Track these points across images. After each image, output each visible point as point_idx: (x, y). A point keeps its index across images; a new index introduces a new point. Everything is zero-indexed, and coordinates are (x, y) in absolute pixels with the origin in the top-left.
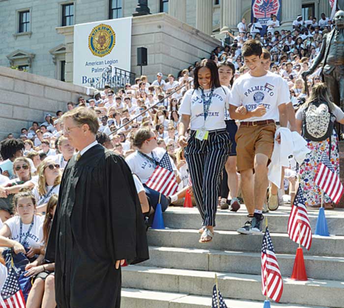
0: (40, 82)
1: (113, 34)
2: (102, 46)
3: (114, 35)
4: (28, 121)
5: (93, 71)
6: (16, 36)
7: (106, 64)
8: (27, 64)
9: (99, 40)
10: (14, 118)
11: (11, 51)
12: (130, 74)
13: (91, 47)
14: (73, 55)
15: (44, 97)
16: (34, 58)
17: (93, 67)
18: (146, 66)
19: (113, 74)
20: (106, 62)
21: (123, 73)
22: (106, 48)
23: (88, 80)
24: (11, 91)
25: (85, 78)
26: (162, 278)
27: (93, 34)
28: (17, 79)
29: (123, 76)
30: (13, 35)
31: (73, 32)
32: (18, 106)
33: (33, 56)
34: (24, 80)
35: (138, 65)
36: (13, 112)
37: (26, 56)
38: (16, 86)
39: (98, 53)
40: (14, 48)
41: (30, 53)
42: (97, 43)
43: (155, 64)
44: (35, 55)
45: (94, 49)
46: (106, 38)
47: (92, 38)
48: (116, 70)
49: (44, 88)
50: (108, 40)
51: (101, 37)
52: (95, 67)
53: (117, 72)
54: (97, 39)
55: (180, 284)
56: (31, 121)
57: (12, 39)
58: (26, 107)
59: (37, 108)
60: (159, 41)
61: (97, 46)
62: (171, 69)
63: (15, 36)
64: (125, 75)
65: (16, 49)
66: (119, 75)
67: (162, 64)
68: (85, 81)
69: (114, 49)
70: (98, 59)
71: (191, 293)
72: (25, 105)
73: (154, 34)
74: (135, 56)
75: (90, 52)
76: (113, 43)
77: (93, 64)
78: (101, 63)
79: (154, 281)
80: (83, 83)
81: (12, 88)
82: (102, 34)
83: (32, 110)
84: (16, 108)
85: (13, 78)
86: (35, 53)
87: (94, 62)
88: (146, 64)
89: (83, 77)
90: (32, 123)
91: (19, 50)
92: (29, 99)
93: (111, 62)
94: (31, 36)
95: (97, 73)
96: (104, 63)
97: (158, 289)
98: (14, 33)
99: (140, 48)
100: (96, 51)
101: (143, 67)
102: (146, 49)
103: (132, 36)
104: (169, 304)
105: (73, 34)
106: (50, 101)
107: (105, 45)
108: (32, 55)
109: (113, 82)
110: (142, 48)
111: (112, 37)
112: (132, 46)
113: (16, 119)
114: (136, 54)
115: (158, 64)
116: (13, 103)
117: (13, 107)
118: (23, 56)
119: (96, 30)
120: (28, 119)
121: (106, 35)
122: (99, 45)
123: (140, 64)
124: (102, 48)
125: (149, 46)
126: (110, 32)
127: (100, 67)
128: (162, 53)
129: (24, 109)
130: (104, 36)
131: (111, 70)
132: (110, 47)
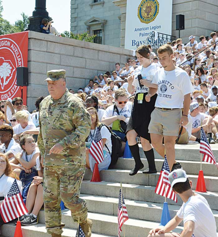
0: (94, 48)
1: (157, 4)
2: (148, 15)
3: (159, 5)
4: (85, 79)
5: (140, 35)
6: (92, 6)
7: (151, 29)
8: (101, 28)
9: (146, 9)
10: (74, 77)
11: (88, 18)
12: (171, 37)
13: (139, 16)
14: (125, 23)
15: (98, 60)
16: (106, 23)
17: (140, 32)
18: (184, 30)
19: (156, 38)
20: (151, 28)
21: (165, 36)
22: (151, 16)
23: (137, 43)
24: (72, 56)
25: (134, 41)
26: (116, 189)
27: (142, 5)
28: (77, 46)
29: (165, 39)
30: (89, 4)
31: (126, 4)
32: (77, 67)
33: (105, 22)
34: (82, 47)
35: (176, 30)
36: (73, 72)
37: (100, 22)
38: (75, 52)
39: (145, 20)
40: (90, 15)
41: (103, 19)
42: (144, 12)
43: (192, 27)
44: (107, 21)
45: (141, 17)
46: (152, 8)
47: (141, 8)
48: (159, 35)
49: (98, 52)
50: (153, 10)
51: (147, 7)
52: (142, 32)
53: (160, 36)
54: (144, 9)
55: (126, 193)
56: (88, 79)
57: (89, 8)
58: (84, 68)
59: (92, 68)
60: (195, 8)
61: (144, 15)
62: (206, 30)
63: (90, 6)
64: (167, 39)
65: (92, 16)
66: (161, 38)
67: (198, 27)
68: (134, 44)
69: (158, 17)
70: (144, 25)
71: (132, 199)
72: (83, 67)
73: (191, 2)
74: (175, 22)
75: (138, 20)
76: (157, 12)
77: (140, 30)
78: (147, 29)
79: (112, 191)
80: (133, 45)
81: (72, 54)
82: (149, 5)
83: (88, 70)
84: (75, 69)
85: (73, 46)
86: (106, 19)
87: (141, 28)
88: (184, 29)
89: (133, 41)
90: (89, 80)
91: (94, 17)
92: (86, 61)
93: (154, 28)
94: (103, 5)
95: (143, 37)
96: (149, 28)
97: (114, 196)
98: (90, 3)
99: (178, 15)
100: (143, 19)
101: (180, 31)
102: (184, 16)
103: (173, 5)
104: (114, 205)
105: (126, 6)
106: (103, 63)
107: (150, 14)
108: (104, 20)
109: (156, 45)
110: (180, 15)
111: (156, 6)
112: (172, 13)
113: (76, 78)
114: (175, 20)
115: (194, 27)
116: (74, 65)
117: (73, 69)
118: (97, 22)
119: (144, 2)
120: (85, 77)
121: (152, 5)
122: (146, 14)
123: (179, 28)
124: (148, 17)
125: (187, 13)
126: (155, 2)
127: (146, 32)
128: (198, 18)
129: (82, 69)
130: (150, 6)
131: (154, 35)
132: (154, 16)
